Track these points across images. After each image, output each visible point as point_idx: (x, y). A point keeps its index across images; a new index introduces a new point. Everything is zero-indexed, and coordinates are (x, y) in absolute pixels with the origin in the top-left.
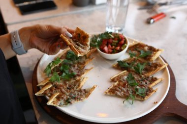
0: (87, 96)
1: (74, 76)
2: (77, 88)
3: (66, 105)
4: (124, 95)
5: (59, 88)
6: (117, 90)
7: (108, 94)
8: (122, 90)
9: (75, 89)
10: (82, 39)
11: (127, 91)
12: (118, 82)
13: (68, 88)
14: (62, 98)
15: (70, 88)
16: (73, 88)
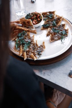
0: (44, 48)
1: (31, 43)
2: (37, 47)
3: (40, 56)
4: (58, 38)
5: (30, 52)
6: (54, 38)
7: (52, 41)
8: (55, 37)
9: (37, 48)
10: (27, 23)
11: (58, 36)
12: (51, 35)
13: (33, 49)
14: (36, 55)
15: (34, 49)
16: (36, 48)
